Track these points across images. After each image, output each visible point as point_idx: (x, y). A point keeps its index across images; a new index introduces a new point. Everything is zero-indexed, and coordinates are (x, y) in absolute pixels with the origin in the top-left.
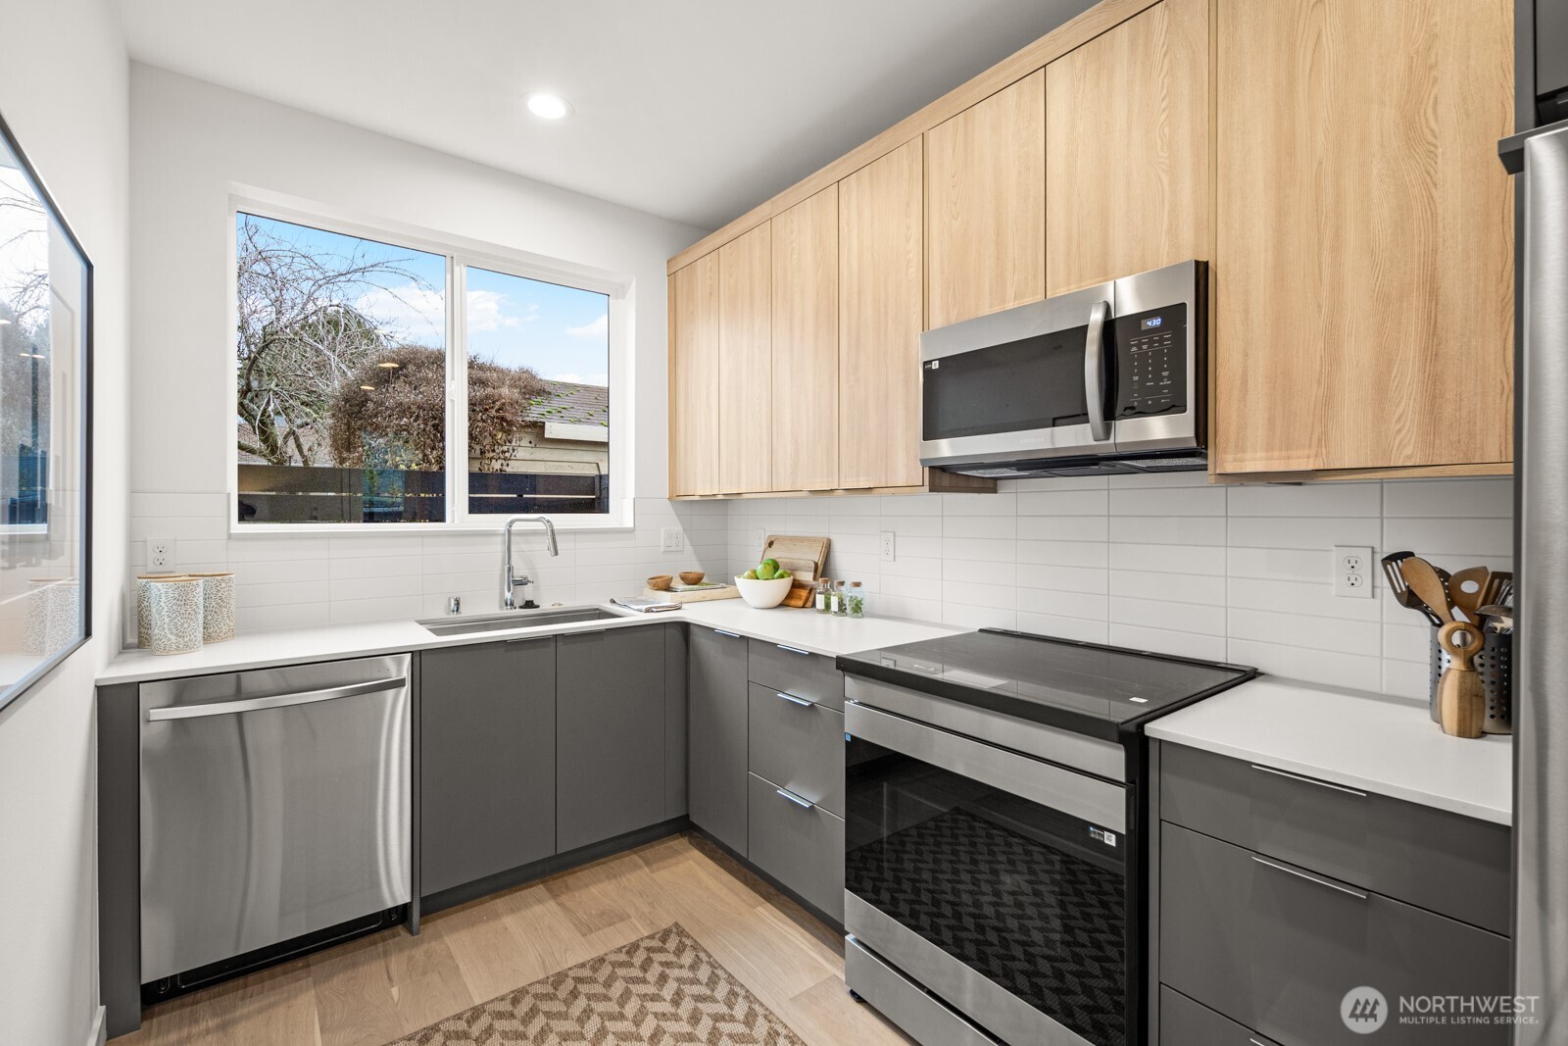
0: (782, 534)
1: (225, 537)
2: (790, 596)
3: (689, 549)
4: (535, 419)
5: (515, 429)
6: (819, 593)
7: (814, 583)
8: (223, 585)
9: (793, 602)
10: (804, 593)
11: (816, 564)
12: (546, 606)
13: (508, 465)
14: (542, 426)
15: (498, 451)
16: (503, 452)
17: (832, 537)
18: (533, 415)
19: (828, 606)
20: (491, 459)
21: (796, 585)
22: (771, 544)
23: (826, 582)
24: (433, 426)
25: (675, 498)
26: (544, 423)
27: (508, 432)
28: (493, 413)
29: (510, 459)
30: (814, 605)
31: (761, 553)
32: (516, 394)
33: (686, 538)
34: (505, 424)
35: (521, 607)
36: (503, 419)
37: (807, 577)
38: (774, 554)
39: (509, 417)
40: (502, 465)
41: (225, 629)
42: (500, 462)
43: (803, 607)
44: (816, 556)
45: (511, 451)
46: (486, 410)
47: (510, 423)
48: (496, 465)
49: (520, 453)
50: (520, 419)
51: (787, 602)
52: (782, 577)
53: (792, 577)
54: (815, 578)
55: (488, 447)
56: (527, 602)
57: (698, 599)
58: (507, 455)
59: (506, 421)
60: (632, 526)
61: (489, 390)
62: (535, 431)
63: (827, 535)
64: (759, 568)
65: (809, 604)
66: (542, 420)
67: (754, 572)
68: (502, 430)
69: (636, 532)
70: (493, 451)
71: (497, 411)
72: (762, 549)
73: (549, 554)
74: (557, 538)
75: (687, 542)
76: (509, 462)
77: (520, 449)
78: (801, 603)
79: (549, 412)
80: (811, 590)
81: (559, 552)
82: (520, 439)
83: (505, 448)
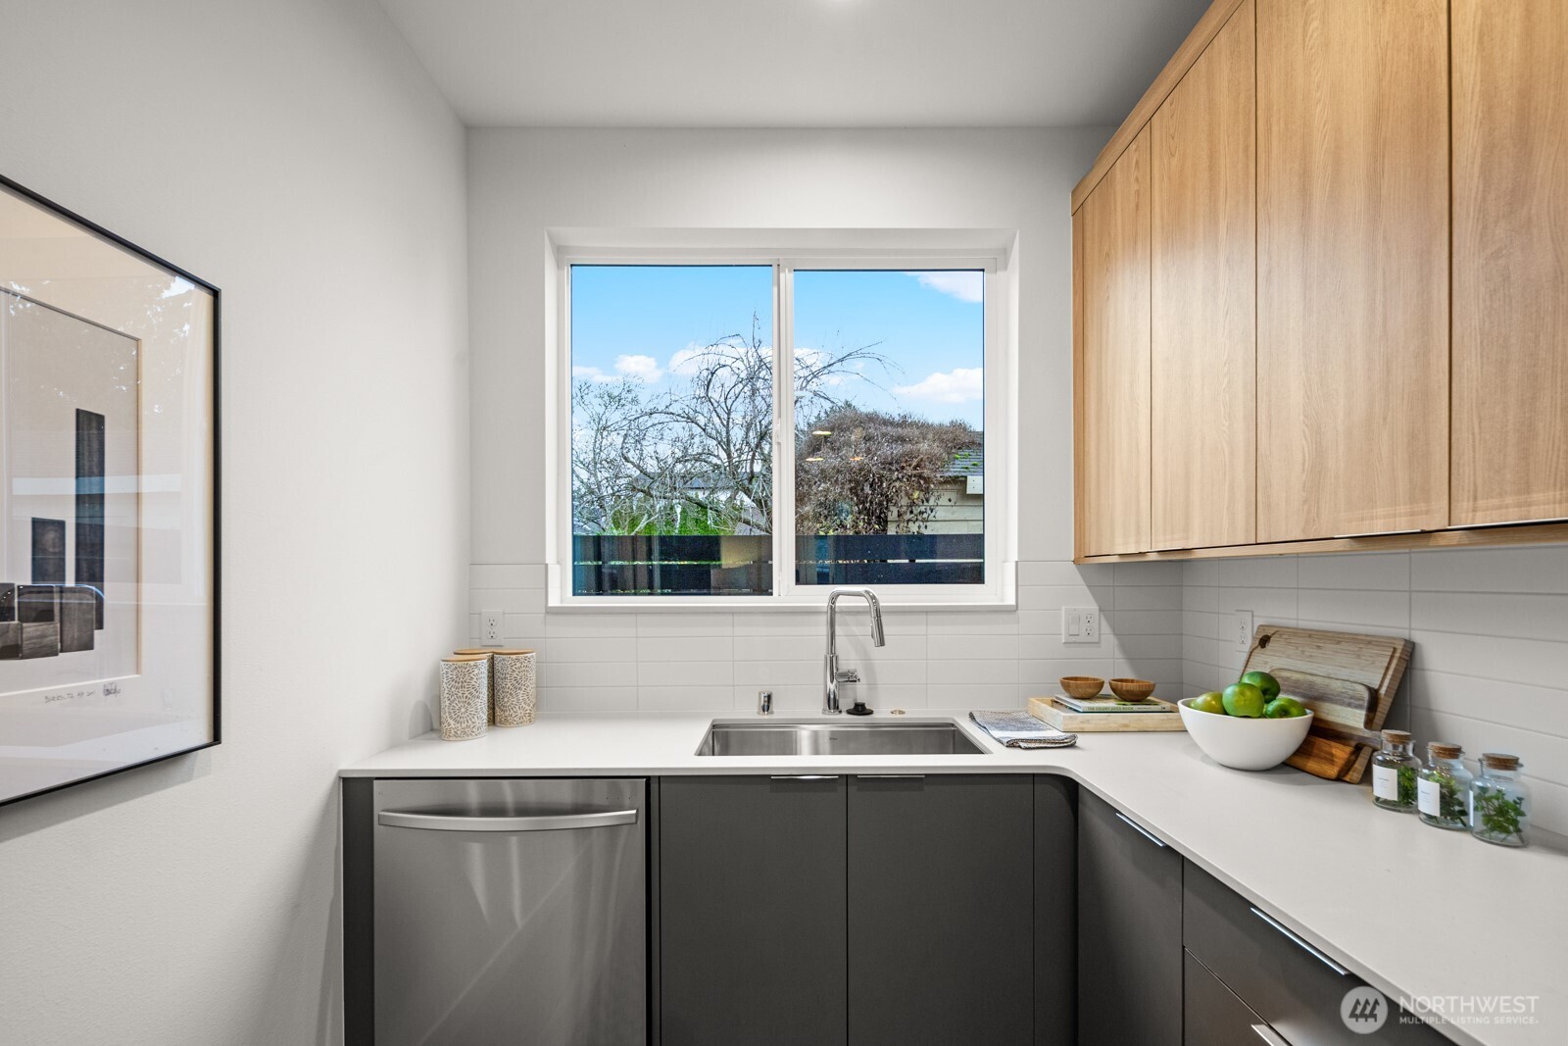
0: (1292, 623)
1: (543, 611)
2: (1305, 750)
3: (1109, 640)
4: (955, 474)
5: (932, 486)
6: (1386, 763)
7: (1367, 734)
8: (518, 665)
9: (1312, 765)
10: (1341, 752)
11: (1374, 694)
12: (883, 713)
13: (926, 527)
14: (964, 483)
15: (915, 512)
16: (921, 513)
17: (1417, 637)
18: (953, 471)
19: (1407, 796)
20: (908, 521)
21: (1320, 730)
22: (1264, 641)
23: (1404, 740)
24: (851, 489)
25: (1082, 560)
26: (966, 477)
27: (927, 491)
28: (909, 471)
29: (927, 521)
30: (1367, 778)
31: (1245, 656)
32: (937, 449)
33: (1104, 623)
34: (922, 482)
35: (849, 712)
36: (920, 476)
37: (1352, 718)
38: (1269, 661)
39: (926, 473)
40: (919, 527)
41: (520, 713)
42: (917, 524)
43: (1339, 779)
44: (1375, 673)
45: (929, 512)
46: (903, 468)
47: (927, 480)
48: (914, 528)
49: (940, 513)
50: (938, 475)
51: (1299, 761)
52: (1283, 712)
53: (1310, 715)
54: (1369, 723)
55: (904, 509)
56: (857, 705)
57: (1114, 726)
58: (925, 515)
59: (924, 479)
60: (1014, 603)
61: (908, 447)
62: (957, 487)
63: (1405, 634)
64: (1229, 692)
65: (1355, 774)
66: (964, 474)
67: (1219, 697)
68: (920, 488)
69: (1019, 612)
70: (912, 512)
71: (915, 468)
72: (1247, 648)
73: (871, 643)
74: (884, 618)
75: (1106, 628)
76: (928, 524)
77: (937, 508)
78: (1333, 771)
79: (974, 465)
80: (1358, 749)
81: (886, 639)
82: (939, 497)
83: (923, 509)
